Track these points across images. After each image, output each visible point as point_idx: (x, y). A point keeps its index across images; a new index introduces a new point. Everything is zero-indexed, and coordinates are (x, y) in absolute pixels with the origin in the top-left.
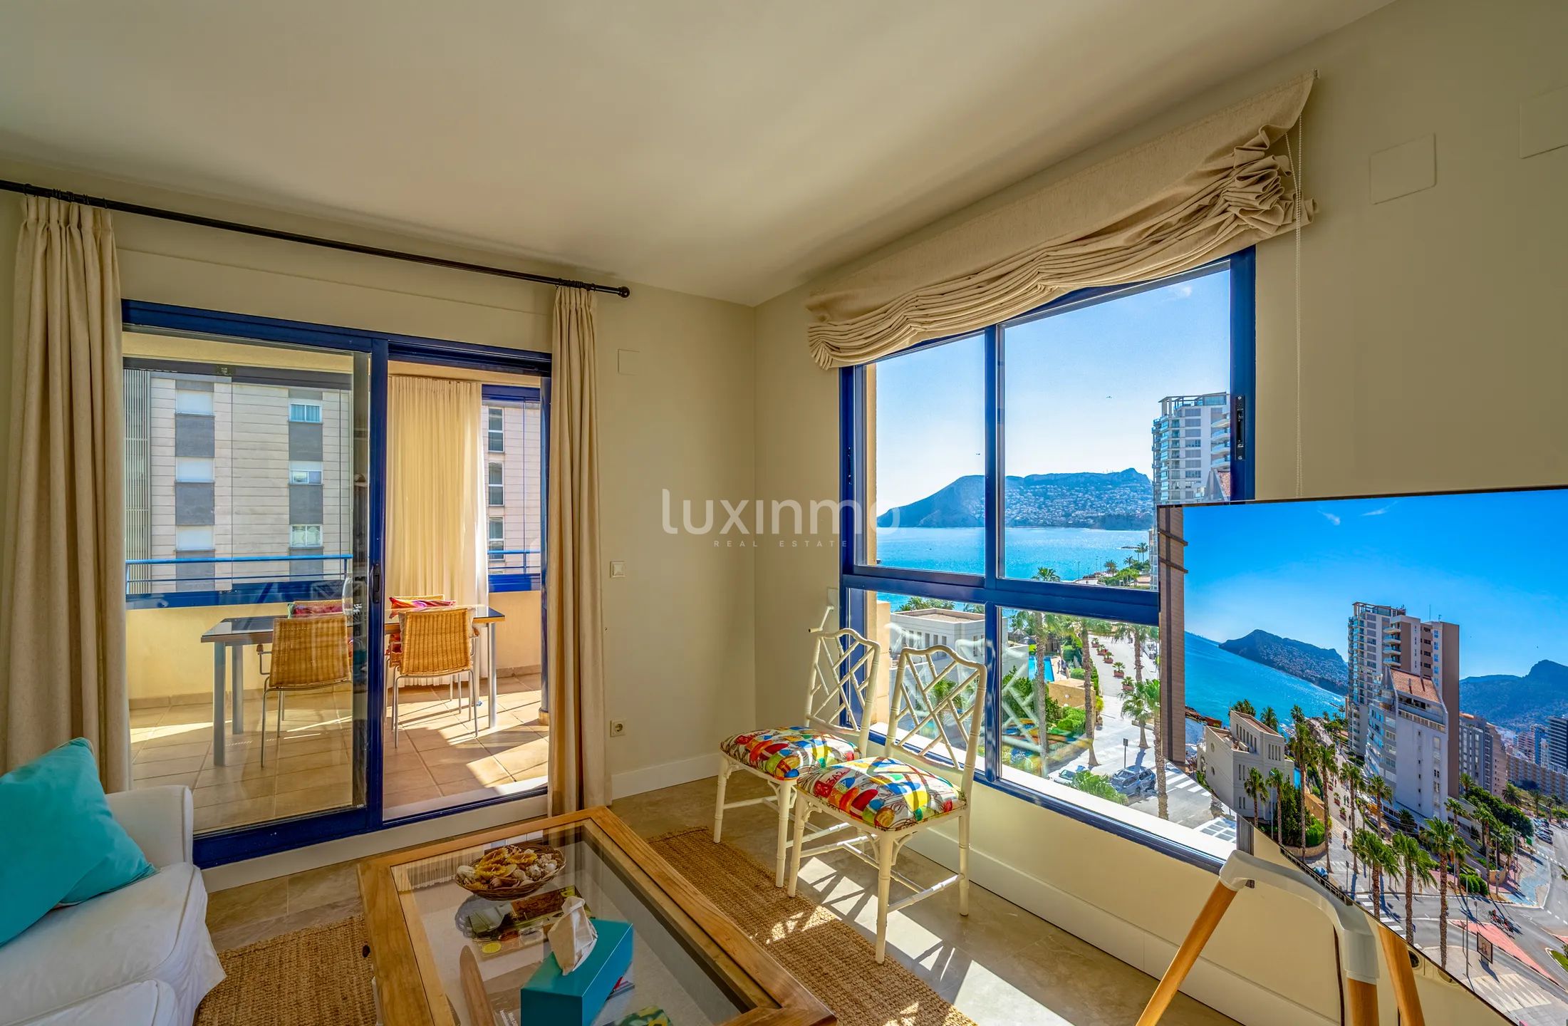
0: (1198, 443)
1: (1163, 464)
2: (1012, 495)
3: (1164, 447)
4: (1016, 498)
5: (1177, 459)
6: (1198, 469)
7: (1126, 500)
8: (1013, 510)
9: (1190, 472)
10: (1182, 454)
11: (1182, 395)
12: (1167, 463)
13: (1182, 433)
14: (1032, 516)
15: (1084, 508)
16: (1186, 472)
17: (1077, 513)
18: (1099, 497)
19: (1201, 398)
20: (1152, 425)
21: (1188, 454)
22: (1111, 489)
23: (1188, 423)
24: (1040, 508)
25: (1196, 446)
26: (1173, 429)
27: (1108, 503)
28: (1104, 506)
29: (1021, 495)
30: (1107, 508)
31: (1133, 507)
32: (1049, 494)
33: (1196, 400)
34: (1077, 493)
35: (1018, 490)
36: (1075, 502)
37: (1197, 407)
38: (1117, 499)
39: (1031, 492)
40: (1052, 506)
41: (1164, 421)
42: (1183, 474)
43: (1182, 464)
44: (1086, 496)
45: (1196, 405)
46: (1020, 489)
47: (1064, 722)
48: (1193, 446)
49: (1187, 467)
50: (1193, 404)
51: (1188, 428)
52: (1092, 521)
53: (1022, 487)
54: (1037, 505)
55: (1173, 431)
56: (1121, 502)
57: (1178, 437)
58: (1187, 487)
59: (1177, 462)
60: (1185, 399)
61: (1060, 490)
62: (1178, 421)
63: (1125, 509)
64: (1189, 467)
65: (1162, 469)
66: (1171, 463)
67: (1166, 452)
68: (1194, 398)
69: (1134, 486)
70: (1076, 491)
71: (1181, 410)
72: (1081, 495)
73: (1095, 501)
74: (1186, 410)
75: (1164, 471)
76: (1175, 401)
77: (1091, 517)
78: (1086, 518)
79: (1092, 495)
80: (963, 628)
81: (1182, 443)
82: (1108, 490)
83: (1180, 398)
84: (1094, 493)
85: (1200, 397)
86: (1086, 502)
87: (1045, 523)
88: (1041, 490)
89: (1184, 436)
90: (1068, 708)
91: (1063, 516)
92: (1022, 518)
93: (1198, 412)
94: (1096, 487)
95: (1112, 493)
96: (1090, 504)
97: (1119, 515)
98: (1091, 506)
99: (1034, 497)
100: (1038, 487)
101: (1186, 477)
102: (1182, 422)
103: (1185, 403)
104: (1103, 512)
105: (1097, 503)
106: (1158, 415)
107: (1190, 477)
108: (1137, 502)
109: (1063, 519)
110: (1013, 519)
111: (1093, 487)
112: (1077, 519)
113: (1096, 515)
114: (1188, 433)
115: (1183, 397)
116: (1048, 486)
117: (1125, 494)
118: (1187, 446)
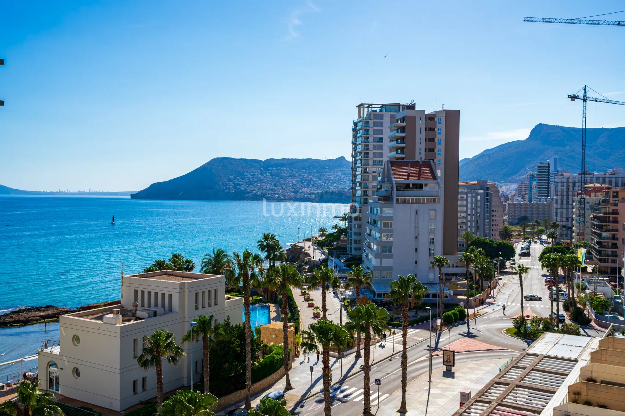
0: (381, 140)
1: (358, 154)
2: (255, 175)
3: (359, 141)
4: (257, 177)
5: (367, 151)
6: (381, 159)
7: (338, 181)
8: (255, 187)
9: (375, 161)
10: (371, 147)
11: (371, 103)
12: (360, 153)
13: (371, 132)
14: (270, 192)
15: (308, 186)
16: (373, 161)
17: (303, 190)
18: (319, 178)
19: (384, 107)
20: (352, 125)
21: (375, 147)
22: (327, 172)
23: (375, 124)
24: (275, 185)
25: (380, 142)
26: (365, 128)
27: (325, 183)
28: (322, 185)
29: (261, 175)
30: (325, 187)
31: (343, 186)
32: (282, 174)
33: (380, 107)
34: (303, 174)
35: (259, 171)
36: (301, 182)
37: (381, 113)
38: (332, 180)
39: (269, 173)
40: (284, 184)
41: (359, 122)
42: (371, 162)
43: (371, 155)
44: (310, 176)
45: (381, 111)
46: (261, 170)
47: (268, 358)
48: (378, 142)
49: (374, 157)
50: (378, 111)
51: (375, 128)
52: (313, 196)
53: (262, 169)
54: (273, 184)
55: (365, 130)
56: (335, 182)
57: (368, 134)
58: (373, 172)
59: (367, 153)
60: (373, 106)
61: (290, 171)
62: (368, 122)
63: (337, 188)
64: (376, 157)
65: (358, 158)
66: (363, 153)
67: (360, 145)
68: (380, 106)
69: (343, 171)
70: (303, 172)
71: (370, 114)
72: (306, 176)
73: (316, 181)
74: (374, 115)
75: (358, 160)
76: (367, 107)
77: (313, 194)
78: (309, 194)
79: (314, 176)
80: (186, 286)
81: (371, 139)
82: (326, 173)
83: (370, 106)
84: (315, 175)
85: (383, 105)
86: (309, 182)
87: (279, 197)
88: (276, 171)
89: (372, 134)
90: (273, 346)
91: (293, 192)
92: (262, 193)
93: (381, 117)
94: (317, 171)
95: (328, 175)
96: (312, 183)
97: (333, 192)
98: (313, 185)
99: (271, 177)
100: (274, 169)
101: (373, 164)
102: (371, 124)
103: (374, 109)
104: (322, 190)
105: (318, 182)
106: (356, 118)
107: (375, 164)
108: (346, 182)
109: (293, 194)
110: (255, 194)
111: (315, 171)
112: (303, 195)
113: (316, 192)
114: (375, 132)
115: (372, 105)
116: (282, 168)
117: (337, 176)
118: (374, 142)
